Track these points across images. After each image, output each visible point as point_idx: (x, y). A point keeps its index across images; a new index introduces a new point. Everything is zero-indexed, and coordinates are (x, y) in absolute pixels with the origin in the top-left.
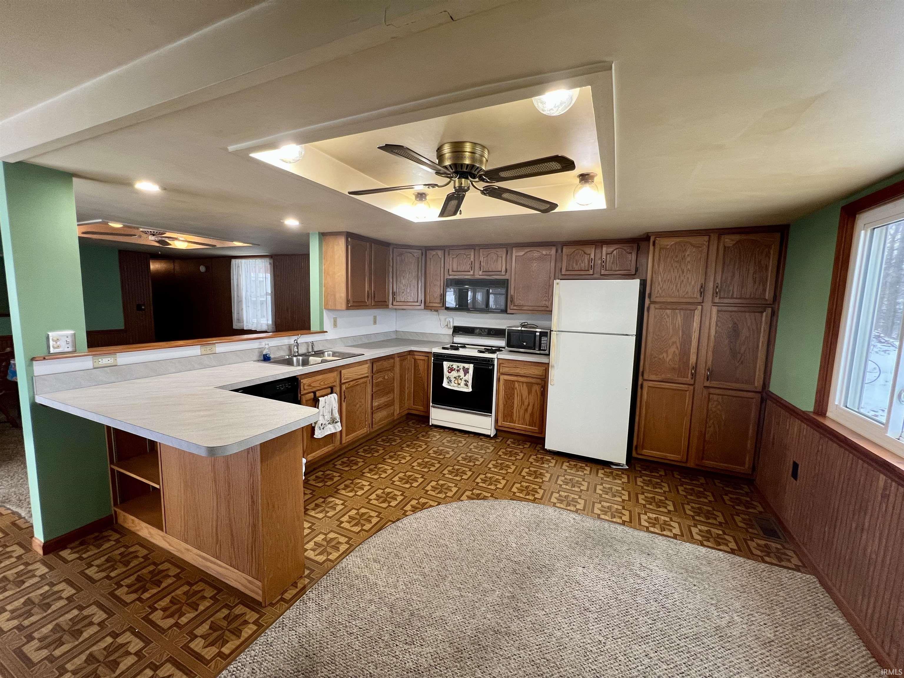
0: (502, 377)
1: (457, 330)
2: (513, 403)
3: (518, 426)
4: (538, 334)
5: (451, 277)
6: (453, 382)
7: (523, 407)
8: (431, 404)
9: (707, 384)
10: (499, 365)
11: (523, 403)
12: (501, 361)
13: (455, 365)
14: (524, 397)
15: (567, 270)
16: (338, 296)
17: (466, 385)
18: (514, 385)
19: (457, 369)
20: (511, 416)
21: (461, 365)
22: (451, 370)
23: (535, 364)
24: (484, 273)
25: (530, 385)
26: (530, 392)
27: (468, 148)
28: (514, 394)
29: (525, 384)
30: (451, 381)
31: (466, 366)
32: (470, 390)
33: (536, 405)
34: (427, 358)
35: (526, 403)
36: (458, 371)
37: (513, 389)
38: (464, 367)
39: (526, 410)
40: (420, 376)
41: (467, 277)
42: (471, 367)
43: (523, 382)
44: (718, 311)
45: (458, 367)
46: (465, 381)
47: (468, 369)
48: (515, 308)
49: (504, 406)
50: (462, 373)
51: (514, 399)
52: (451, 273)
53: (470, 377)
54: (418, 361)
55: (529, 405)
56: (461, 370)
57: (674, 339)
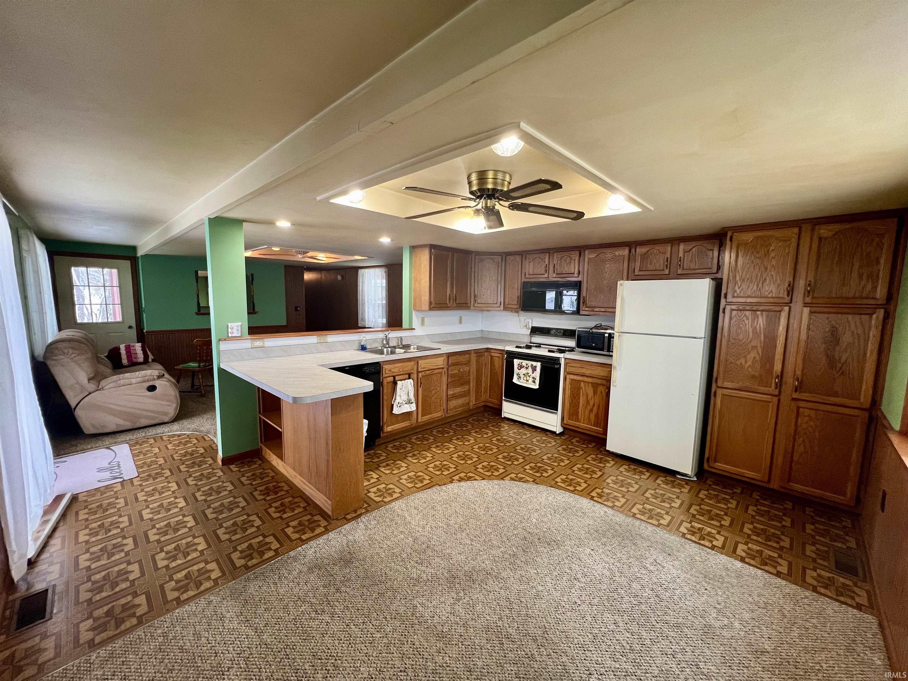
0: (568, 377)
1: (535, 331)
2: (579, 403)
3: (583, 425)
4: (607, 335)
5: (528, 280)
6: (522, 378)
7: (589, 408)
8: (504, 398)
9: (795, 396)
10: (566, 364)
11: (588, 402)
12: (568, 361)
13: (524, 363)
14: (590, 397)
15: (640, 271)
16: (423, 298)
17: (534, 382)
18: (580, 385)
19: (526, 366)
20: (577, 414)
21: (530, 363)
22: (521, 367)
23: (599, 365)
24: (558, 276)
25: (595, 386)
26: (595, 393)
27: (490, 175)
28: (579, 393)
29: (590, 384)
30: (520, 377)
31: (534, 364)
32: (537, 387)
33: (601, 407)
34: (501, 355)
35: (592, 403)
36: (527, 368)
37: (579, 388)
38: (532, 365)
39: (591, 410)
40: (495, 371)
41: (542, 280)
42: (538, 365)
43: (588, 383)
44: (811, 312)
45: (527, 365)
46: (533, 378)
47: (536, 367)
48: (587, 309)
49: (570, 405)
50: (530, 371)
51: (579, 399)
52: (527, 276)
53: (537, 374)
54: (494, 358)
55: (594, 405)
56: (530, 368)
57: (753, 343)
